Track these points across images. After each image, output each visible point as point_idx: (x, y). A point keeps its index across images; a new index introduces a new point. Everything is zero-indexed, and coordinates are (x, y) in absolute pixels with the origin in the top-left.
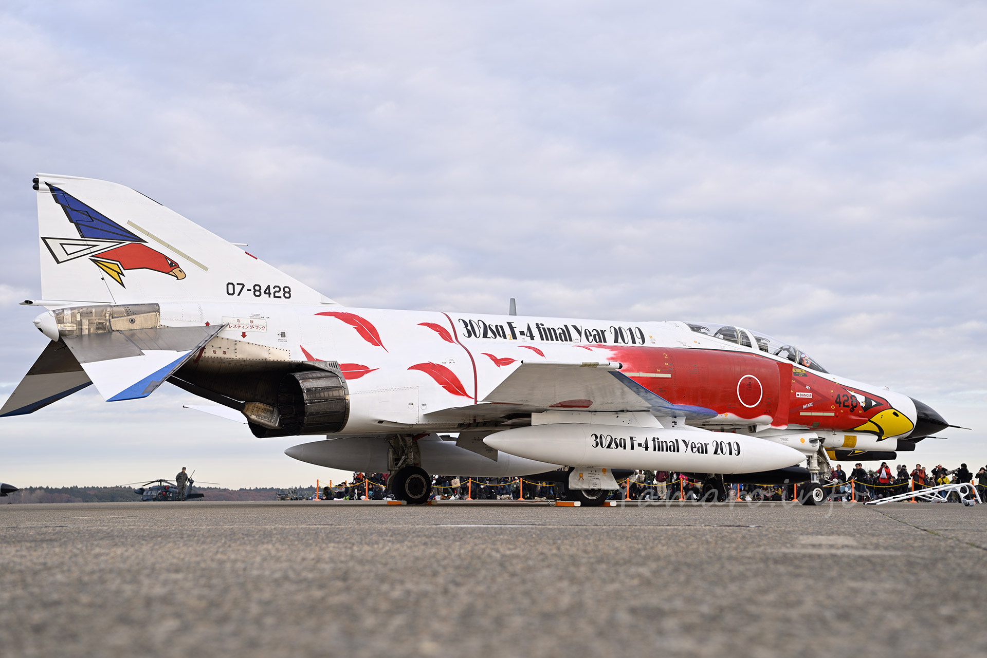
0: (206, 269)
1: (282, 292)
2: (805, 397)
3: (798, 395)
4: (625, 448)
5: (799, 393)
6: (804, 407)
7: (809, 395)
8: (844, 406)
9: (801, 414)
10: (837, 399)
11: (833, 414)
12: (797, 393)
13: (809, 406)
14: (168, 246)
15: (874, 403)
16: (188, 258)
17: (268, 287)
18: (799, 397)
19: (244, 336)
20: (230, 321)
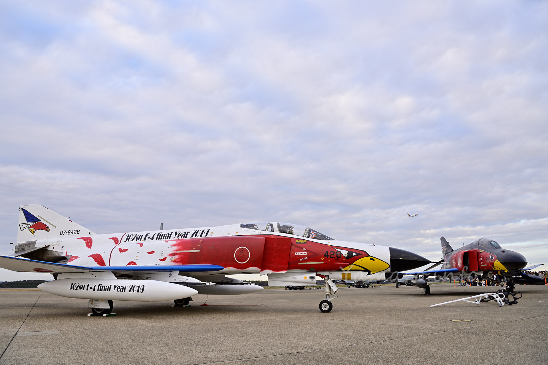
0: (55, 227)
1: (77, 232)
2: (302, 254)
3: (297, 254)
4: (84, 290)
5: (298, 253)
6: (301, 260)
7: (305, 253)
8: (331, 257)
9: (299, 264)
10: (325, 254)
11: (323, 262)
12: (296, 253)
13: (304, 259)
14: (47, 221)
15: (354, 254)
16: (51, 224)
17: (73, 231)
18: (298, 255)
19: (53, 249)
20: (51, 244)
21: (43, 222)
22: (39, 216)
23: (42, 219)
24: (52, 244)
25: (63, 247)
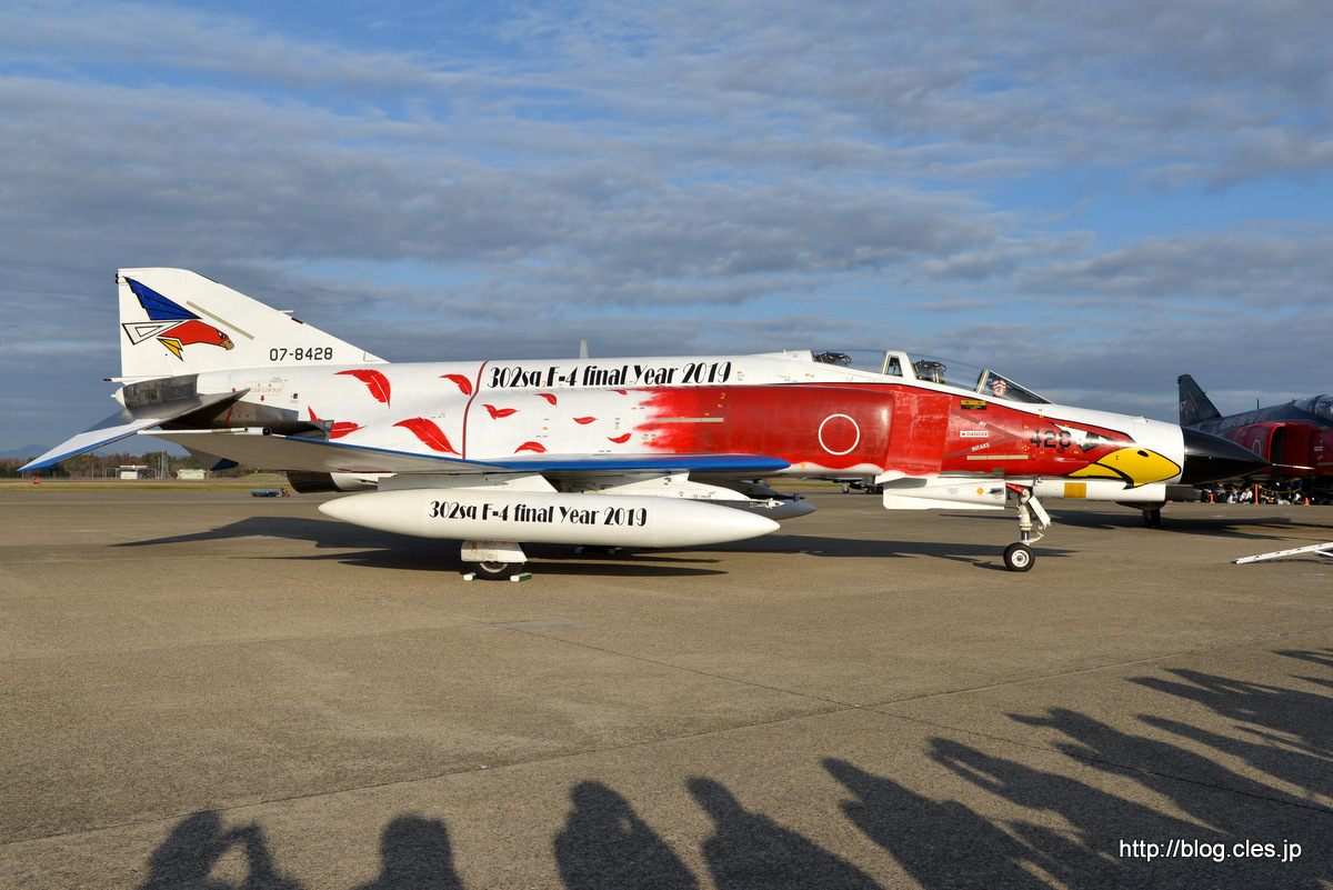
0: (252, 338)
1: (324, 353)
2: (976, 437)
3: (963, 435)
4: (474, 517)
5: (966, 433)
6: (974, 449)
7: (984, 434)
8: (1046, 445)
9: (969, 458)
11: (1026, 457)
12: (961, 433)
13: (982, 448)
14: (220, 320)
16: (237, 329)
17: (310, 350)
18: (966, 436)
19: (262, 399)
20: (253, 386)
21: (206, 320)
22: (188, 303)
23: (203, 311)
24: (256, 387)
25: (295, 396)
